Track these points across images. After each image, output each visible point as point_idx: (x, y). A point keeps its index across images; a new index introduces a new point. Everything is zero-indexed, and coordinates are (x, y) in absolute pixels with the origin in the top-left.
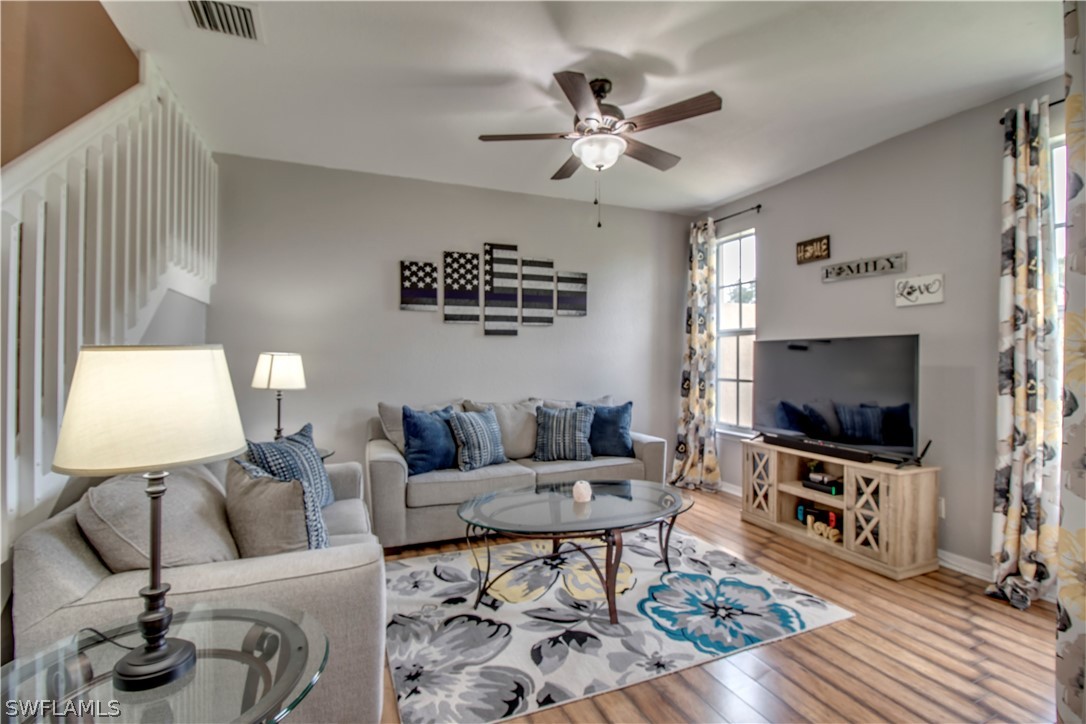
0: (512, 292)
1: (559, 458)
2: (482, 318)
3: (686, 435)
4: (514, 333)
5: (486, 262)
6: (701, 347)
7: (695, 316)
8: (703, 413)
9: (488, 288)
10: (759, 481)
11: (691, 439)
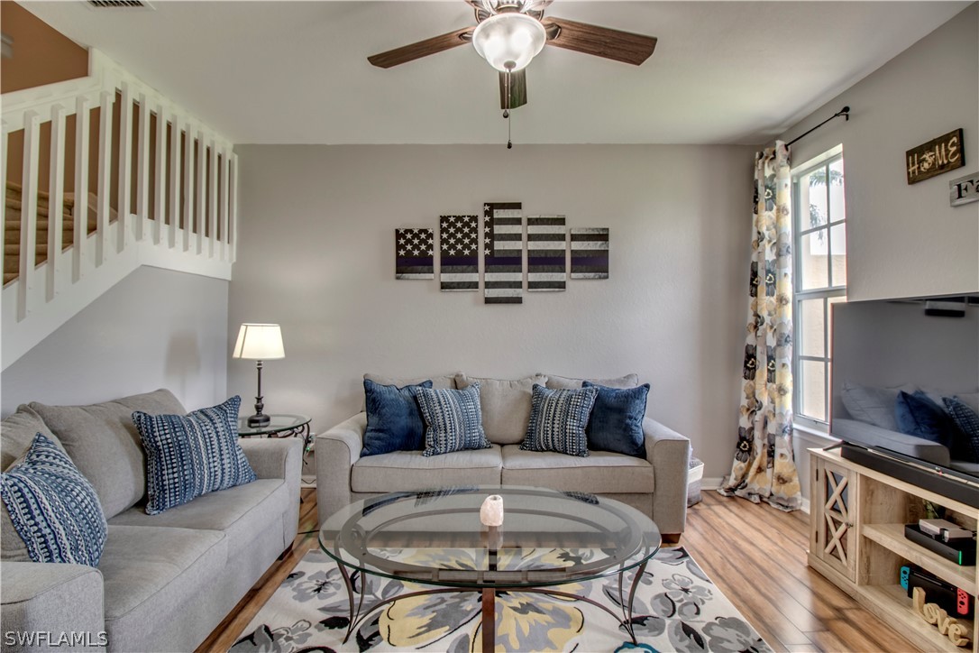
0: (515, 255)
1: (548, 450)
2: (481, 285)
3: (752, 429)
4: (518, 301)
5: (487, 224)
6: (770, 314)
7: (761, 273)
8: (773, 402)
9: (487, 252)
10: (835, 515)
11: (757, 434)
